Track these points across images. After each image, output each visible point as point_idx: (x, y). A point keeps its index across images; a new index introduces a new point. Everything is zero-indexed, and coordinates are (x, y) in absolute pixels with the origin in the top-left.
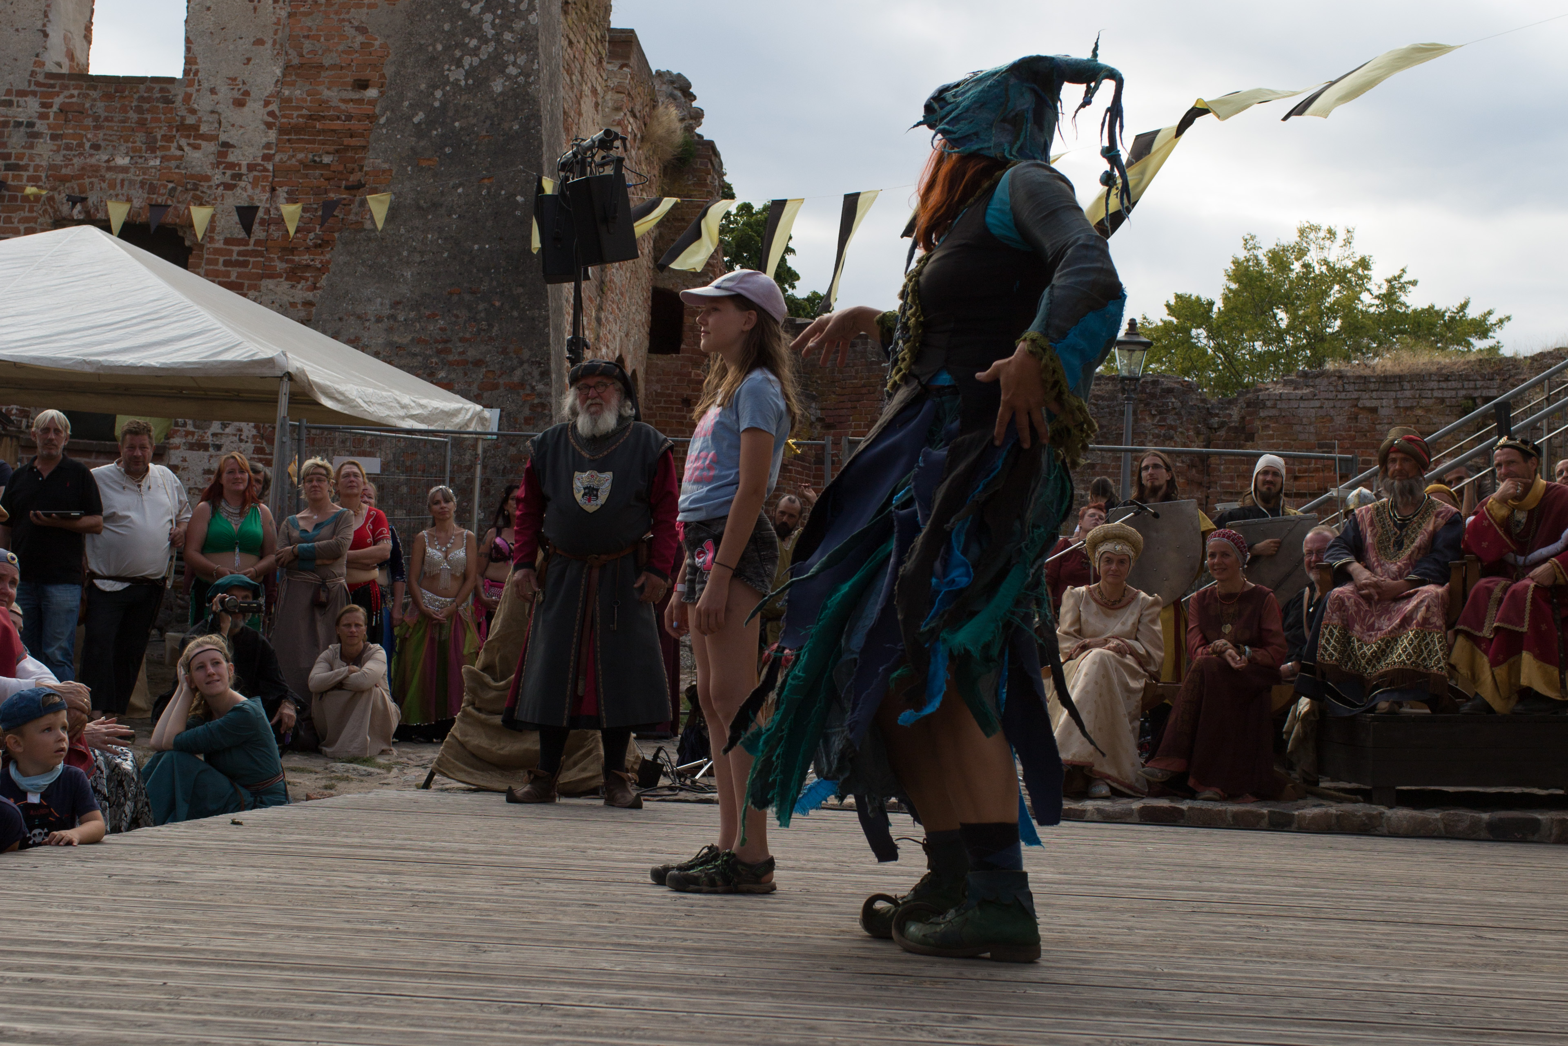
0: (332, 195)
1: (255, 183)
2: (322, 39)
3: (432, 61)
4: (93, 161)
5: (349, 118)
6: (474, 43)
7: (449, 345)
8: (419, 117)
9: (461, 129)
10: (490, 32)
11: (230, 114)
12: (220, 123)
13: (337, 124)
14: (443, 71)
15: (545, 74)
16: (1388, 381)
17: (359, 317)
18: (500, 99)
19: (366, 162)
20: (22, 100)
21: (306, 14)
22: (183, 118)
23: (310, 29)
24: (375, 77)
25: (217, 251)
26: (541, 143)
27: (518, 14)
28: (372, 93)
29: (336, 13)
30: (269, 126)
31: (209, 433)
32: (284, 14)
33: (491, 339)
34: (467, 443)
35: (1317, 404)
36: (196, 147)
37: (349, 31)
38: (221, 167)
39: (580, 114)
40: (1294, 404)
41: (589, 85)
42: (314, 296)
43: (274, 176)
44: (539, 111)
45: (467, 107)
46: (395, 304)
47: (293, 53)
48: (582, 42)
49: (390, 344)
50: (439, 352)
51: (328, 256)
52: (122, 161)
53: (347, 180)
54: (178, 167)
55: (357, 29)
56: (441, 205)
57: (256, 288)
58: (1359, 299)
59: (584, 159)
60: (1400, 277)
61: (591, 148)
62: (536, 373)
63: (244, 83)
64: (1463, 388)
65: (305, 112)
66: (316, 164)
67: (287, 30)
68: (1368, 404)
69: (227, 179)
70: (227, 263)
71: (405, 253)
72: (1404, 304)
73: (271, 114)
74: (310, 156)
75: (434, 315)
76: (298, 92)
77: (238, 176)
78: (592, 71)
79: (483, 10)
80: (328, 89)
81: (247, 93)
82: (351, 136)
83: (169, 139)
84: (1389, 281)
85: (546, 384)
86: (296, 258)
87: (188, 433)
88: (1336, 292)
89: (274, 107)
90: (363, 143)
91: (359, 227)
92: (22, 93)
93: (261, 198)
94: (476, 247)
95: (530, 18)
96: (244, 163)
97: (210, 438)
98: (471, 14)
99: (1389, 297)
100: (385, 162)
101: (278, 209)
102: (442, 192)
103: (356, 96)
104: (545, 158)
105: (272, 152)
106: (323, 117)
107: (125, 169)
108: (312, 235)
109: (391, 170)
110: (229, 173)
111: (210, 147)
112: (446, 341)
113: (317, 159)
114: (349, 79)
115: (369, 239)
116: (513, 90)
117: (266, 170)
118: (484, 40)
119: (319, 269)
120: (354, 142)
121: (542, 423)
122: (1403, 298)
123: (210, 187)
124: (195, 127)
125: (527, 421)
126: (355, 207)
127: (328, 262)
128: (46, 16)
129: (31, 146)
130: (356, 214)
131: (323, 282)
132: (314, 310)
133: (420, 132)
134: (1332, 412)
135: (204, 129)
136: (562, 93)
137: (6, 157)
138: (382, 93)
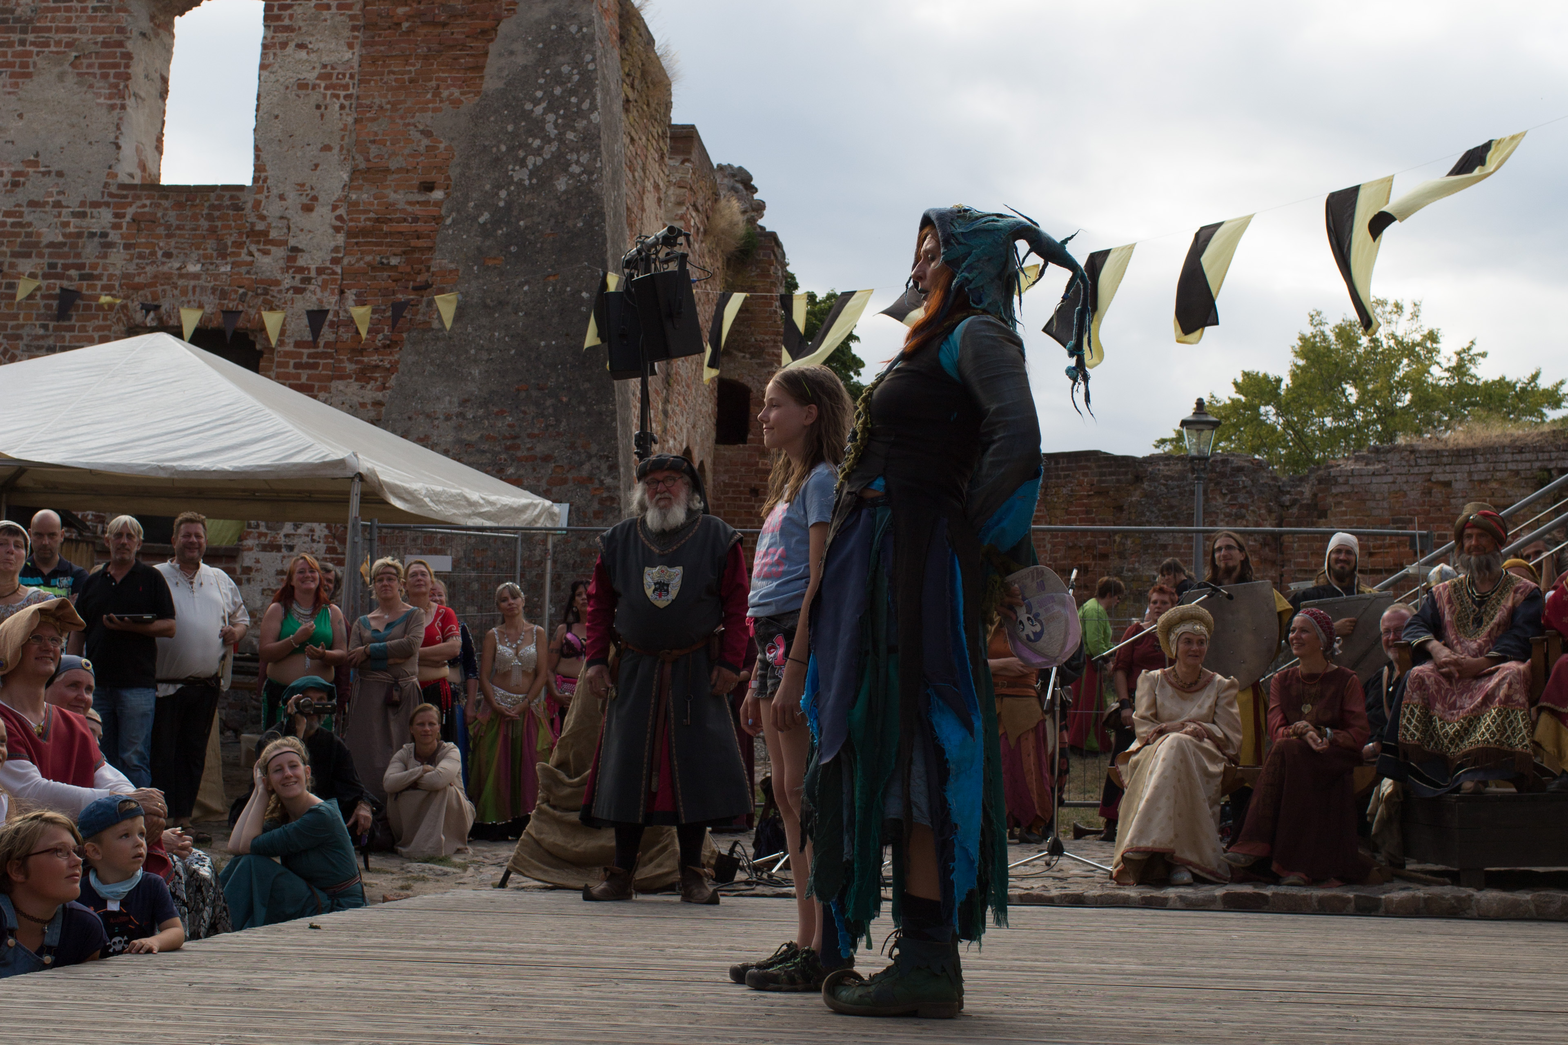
0: (400, 296)
1: (324, 286)
2: (388, 143)
3: (497, 161)
4: (165, 269)
5: (416, 220)
6: (537, 143)
7: (518, 441)
8: (484, 217)
9: (526, 227)
10: (553, 132)
11: (298, 219)
12: (289, 228)
13: (404, 227)
14: (507, 171)
15: (607, 172)
16: (1461, 455)
17: (428, 416)
18: (564, 198)
19: (433, 262)
20: (95, 211)
21: (373, 120)
22: (253, 224)
23: (376, 134)
24: (440, 179)
25: (287, 354)
26: (605, 239)
27: (581, 114)
28: (438, 195)
29: (402, 118)
30: (337, 229)
31: (282, 534)
32: (350, 120)
33: (559, 434)
34: (537, 538)
35: (1390, 479)
36: (266, 253)
37: (415, 135)
38: (291, 271)
39: (643, 210)
40: (1366, 480)
41: (652, 180)
42: (384, 396)
43: (342, 279)
44: (602, 208)
45: (531, 206)
46: (464, 402)
47: (360, 158)
48: (644, 138)
49: (459, 441)
50: (507, 448)
51: (396, 357)
52: (194, 268)
53: (415, 281)
54: (248, 272)
55: (422, 132)
56: (508, 303)
57: (326, 389)
58: (1429, 372)
59: (648, 256)
60: (1469, 349)
61: (654, 245)
62: (604, 467)
63: (312, 189)
64: (1537, 460)
65: (372, 215)
66: (384, 266)
67: (354, 135)
68: (1442, 478)
69: (297, 283)
70: (297, 366)
71: (473, 352)
72: (1473, 376)
73: (339, 218)
74: (378, 258)
75: (502, 412)
76: (365, 196)
77: (307, 280)
78: (654, 167)
79: (546, 111)
80: (395, 192)
81: (315, 198)
82: (418, 238)
83: (239, 245)
84: (1458, 354)
85: (615, 478)
86: (366, 359)
87: (261, 535)
88: (1404, 367)
89: (341, 211)
90: (430, 245)
91: (426, 327)
92: (95, 205)
93: (330, 301)
94: (543, 343)
95: (592, 117)
96: (313, 267)
97: (283, 539)
98: (534, 115)
99: (1459, 370)
100: (452, 262)
101: (346, 311)
102: (508, 290)
103: (421, 198)
104: (609, 254)
105: (341, 255)
106: (391, 220)
107: (196, 276)
108: (380, 336)
109: (457, 270)
110: (298, 277)
111: (279, 253)
112: (516, 437)
113: (385, 261)
114: (415, 182)
115: (438, 339)
116: (576, 188)
117: (334, 273)
118: (547, 140)
119: (388, 370)
120: (421, 243)
121: (611, 517)
122: (1473, 370)
123: (280, 292)
124: (265, 233)
125: (597, 515)
126: (422, 307)
127: (397, 362)
128: (118, 127)
129: (105, 256)
130: (424, 314)
131: (392, 381)
132: (383, 409)
133: (486, 231)
134: (1405, 487)
135: (273, 234)
136: (625, 189)
137: (80, 267)
138: (447, 195)
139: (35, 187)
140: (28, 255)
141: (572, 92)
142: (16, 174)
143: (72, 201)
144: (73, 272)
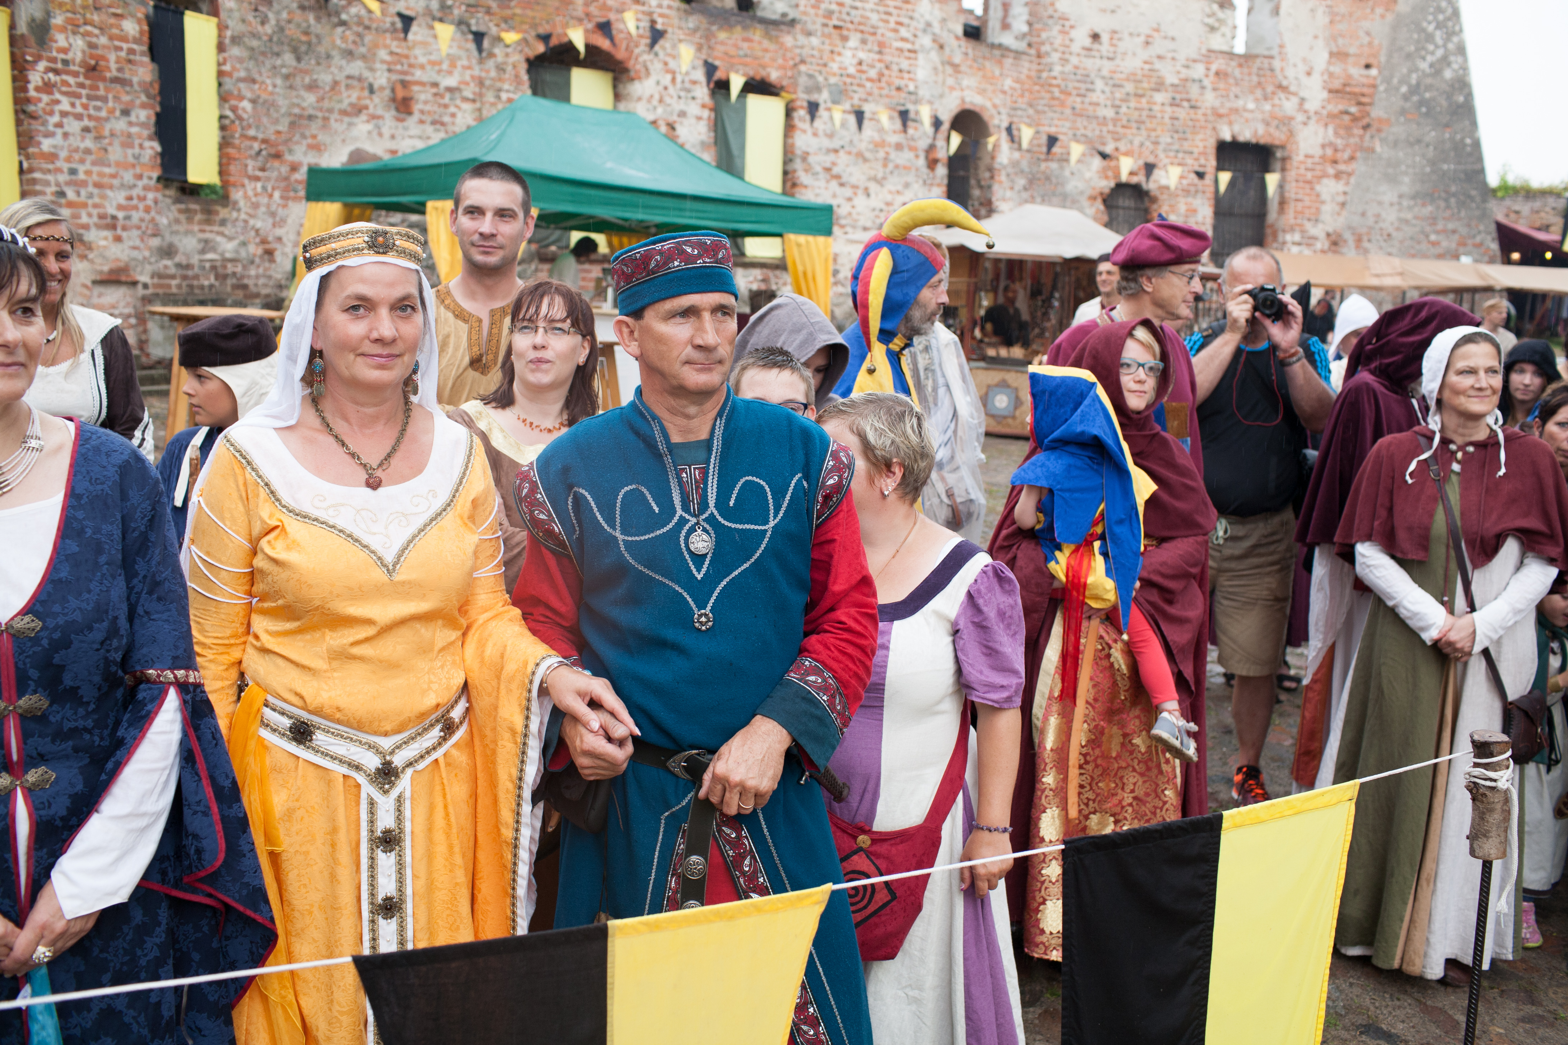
0: (1355, 130)
1: (1318, 122)
2: (1348, 38)
3: (1409, 56)
4: (1235, 105)
5: (1363, 86)
6: (1431, 47)
8: (1404, 89)
10: (1440, 42)
11: (1304, 80)
12: (1299, 85)
13: (1357, 89)
14: (1416, 63)
17: (1379, 203)
18: (1450, 82)
19: (1373, 112)
20: (1195, 65)
21: (1340, 22)
22: (1281, 81)
24: (1374, 62)
25: (1301, 162)
28: (1374, 71)
29: (1355, 22)
30: (1324, 88)
33: (1461, 218)
37: (1361, 34)
42: (1349, 189)
43: (1327, 118)
45: (1431, 85)
46: (1401, 196)
47: (1333, 45)
50: (1431, 224)
51: (1353, 166)
52: (1251, 106)
53: (1363, 123)
54: (1279, 111)
56: (1421, 141)
57: (1320, 183)
62: (1488, 238)
63: (1310, 62)
65: (1341, 81)
66: (1346, 113)
67: (1330, 31)
70: (1306, 169)
71: (1404, 168)
73: (1325, 81)
74: (1345, 107)
75: (1425, 203)
76: (1338, 69)
77: (1309, 118)
79: (1435, 29)
80: (1352, 68)
82: (1364, 97)
83: (1273, 93)
90: (1371, 101)
91: (1371, 150)
92: (1195, 61)
93: (1321, 131)
94: (1446, 167)
95: (1461, 36)
98: (1428, 30)
100: (1383, 113)
103: (1366, 73)
105: (1326, 104)
106: (1351, 84)
107: (1252, 111)
109: (1388, 119)
111: (1295, 100)
113: (1347, 109)
114: (1363, 62)
115: (1379, 158)
117: (1322, 114)
118: (1437, 47)
120: (1366, 100)
123: (1296, 124)
124: (1287, 87)
126: (1367, 138)
127: (1354, 169)
129: (1202, 94)
133: (1406, 98)
135: (1292, 88)
137: (1189, 100)
138: (1380, 72)
139: (1159, 46)
140: (1158, 90)
141: (1449, 19)
142: (1148, 36)
143: (1182, 57)
144: (1185, 104)
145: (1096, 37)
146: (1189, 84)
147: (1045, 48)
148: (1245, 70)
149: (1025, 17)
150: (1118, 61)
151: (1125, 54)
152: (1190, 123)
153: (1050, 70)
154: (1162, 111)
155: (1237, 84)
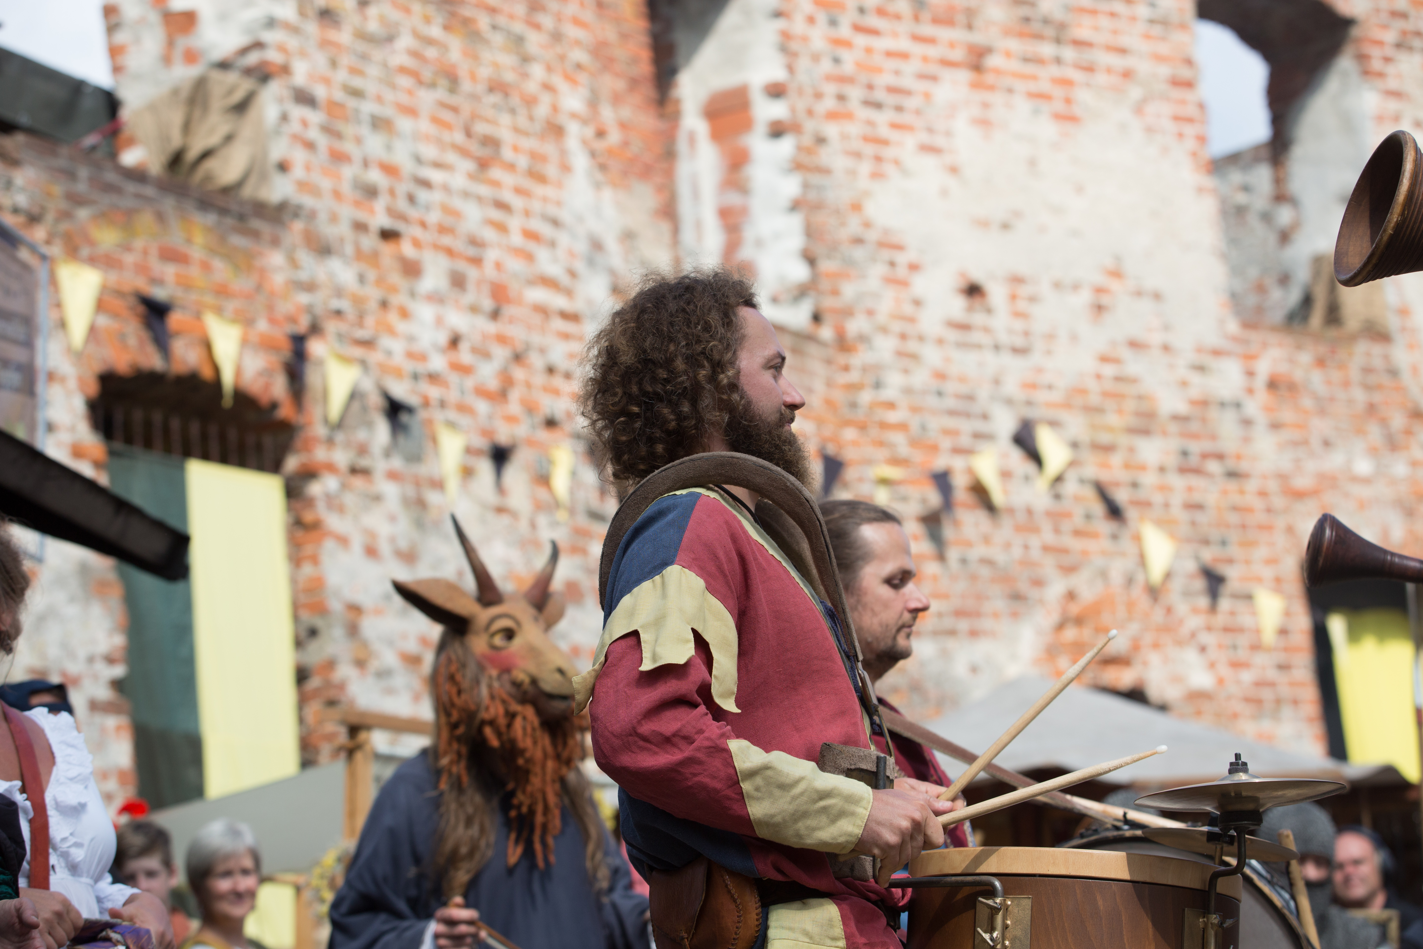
145: (973, 291)
146: (1213, 413)
147: (855, 326)
148: (1336, 375)
149: (796, 241)
150: (1036, 358)
151: (1051, 337)
152: (1233, 518)
153: (878, 385)
154: (1164, 488)
155: (1322, 412)
